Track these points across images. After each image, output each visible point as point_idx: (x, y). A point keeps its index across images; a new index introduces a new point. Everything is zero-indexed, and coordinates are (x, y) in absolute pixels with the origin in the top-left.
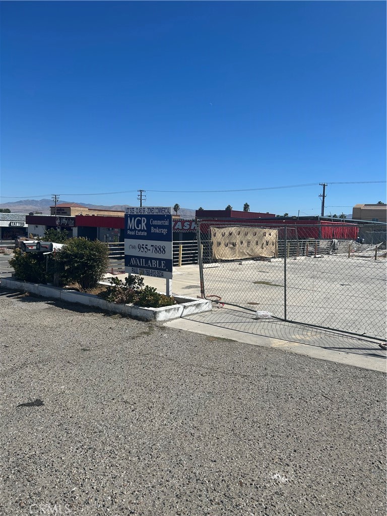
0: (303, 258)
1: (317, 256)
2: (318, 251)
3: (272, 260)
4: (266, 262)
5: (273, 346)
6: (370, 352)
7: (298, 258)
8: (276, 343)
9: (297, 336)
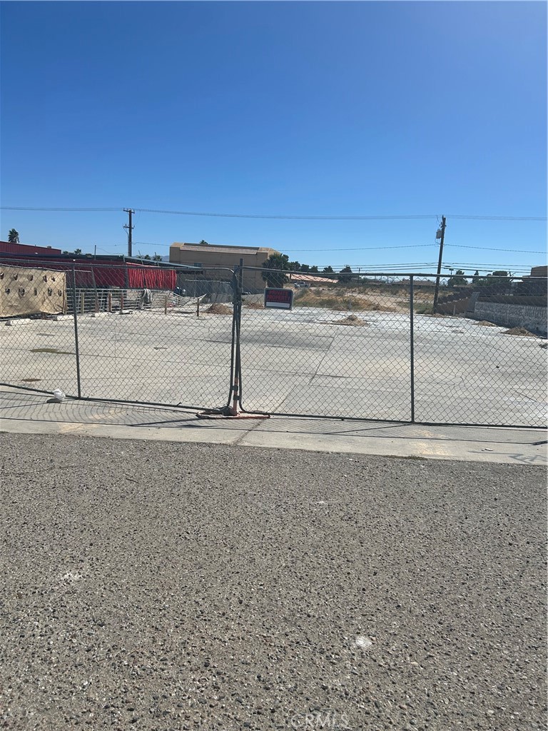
0: (104, 314)
1: (124, 311)
2: (124, 305)
3: (59, 318)
4: (50, 322)
5: (63, 431)
6: (185, 423)
7: (97, 314)
8: (66, 428)
9: (96, 416)
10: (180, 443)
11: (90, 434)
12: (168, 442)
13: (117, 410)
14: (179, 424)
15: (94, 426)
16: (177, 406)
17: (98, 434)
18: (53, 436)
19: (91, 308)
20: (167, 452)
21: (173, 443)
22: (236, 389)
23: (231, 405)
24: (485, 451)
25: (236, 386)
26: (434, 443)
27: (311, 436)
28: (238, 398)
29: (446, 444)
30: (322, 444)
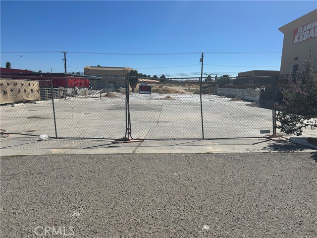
0: (58, 100)
1: (67, 98)
3: (37, 102)
4: (33, 104)
5: (53, 153)
6: (108, 146)
7: (54, 100)
9: (67, 145)
10: (109, 154)
11: (67, 153)
12: (103, 154)
13: (76, 142)
14: (105, 146)
15: (67, 149)
16: (102, 139)
17: (70, 153)
18: (50, 155)
20: (104, 159)
21: (106, 154)
22: (128, 130)
23: (127, 136)
24: (235, 148)
25: (129, 128)
26: (214, 147)
27: (164, 147)
28: (129, 133)
29: (219, 147)
30: (169, 150)
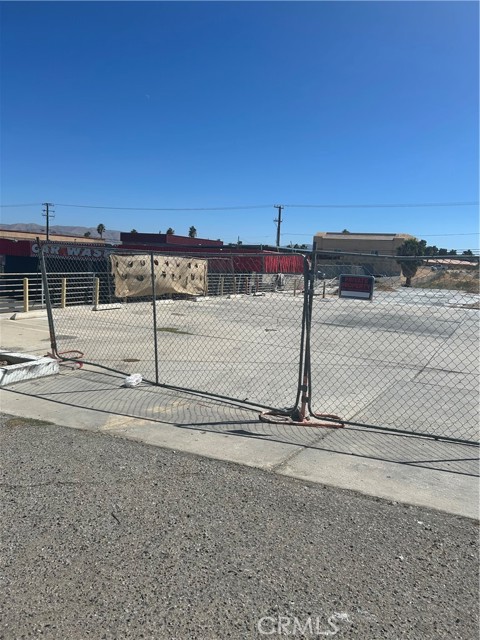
0: (239, 296)
1: (257, 294)
2: (260, 287)
3: (198, 299)
4: (189, 302)
6: (238, 427)
7: (232, 296)
16: (244, 402)
19: (229, 290)
22: (304, 388)
23: (300, 405)
25: (305, 386)
28: (306, 400)
